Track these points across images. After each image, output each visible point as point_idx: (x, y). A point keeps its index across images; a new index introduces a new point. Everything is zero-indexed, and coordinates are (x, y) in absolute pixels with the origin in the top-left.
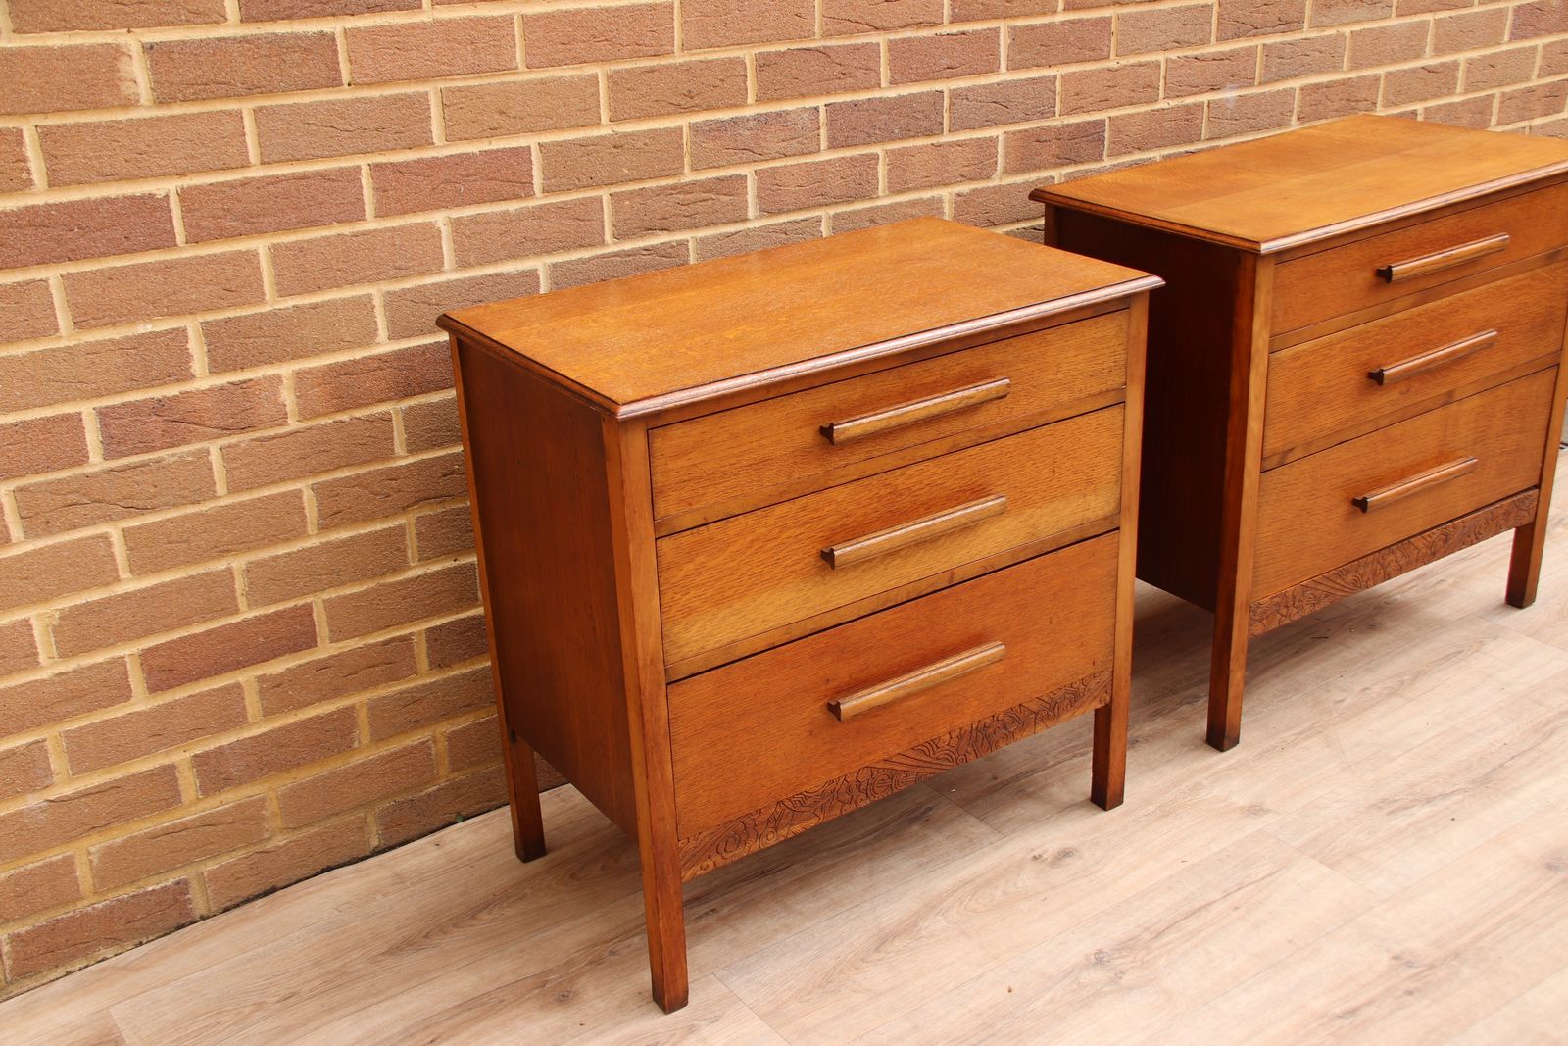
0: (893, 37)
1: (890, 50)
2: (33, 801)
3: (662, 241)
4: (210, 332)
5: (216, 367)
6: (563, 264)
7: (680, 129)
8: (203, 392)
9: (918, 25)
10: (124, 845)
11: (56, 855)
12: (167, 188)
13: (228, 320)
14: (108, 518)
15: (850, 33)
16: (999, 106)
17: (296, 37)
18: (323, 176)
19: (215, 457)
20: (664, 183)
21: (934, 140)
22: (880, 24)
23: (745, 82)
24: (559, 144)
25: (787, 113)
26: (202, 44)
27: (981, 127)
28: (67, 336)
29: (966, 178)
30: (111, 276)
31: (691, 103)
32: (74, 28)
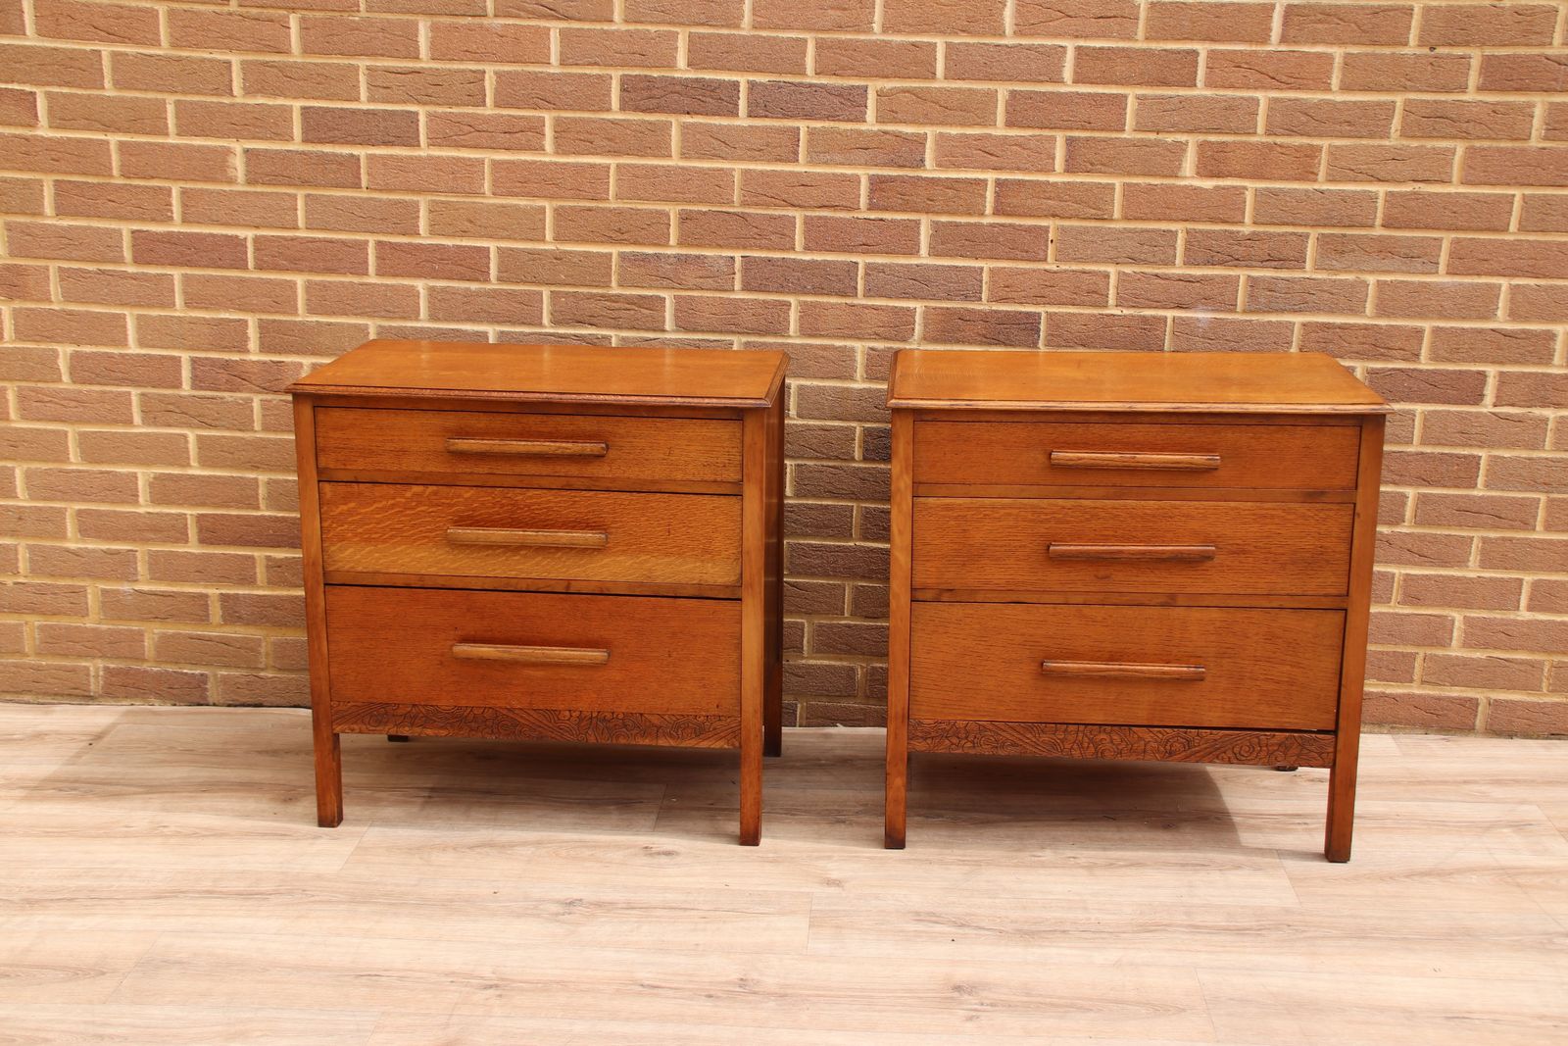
0: (809, 213)
1: (805, 223)
2: (126, 587)
3: (590, 332)
4: (263, 327)
5: (264, 348)
6: (508, 333)
7: (611, 254)
8: (253, 362)
9: (834, 207)
10: (173, 636)
11: (135, 627)
12: (248, 234)
13: (274, 321)
14: (189, 426)
15: (767, 206)
16: (919, 283)
17: (335, 155)
18: (343, 243)
19: (256, 405)
20: (595, 291)
21: (849, 301)
22: (796, 202)
23: (668, 229)
24: (511, 249)
25: (705, 257)
26: (277, 152)
27: (898, 298)
28: (179, 310)
29: (879, 337)
30: (208, 279)
31: (622, 237)
32: (207, 136)
